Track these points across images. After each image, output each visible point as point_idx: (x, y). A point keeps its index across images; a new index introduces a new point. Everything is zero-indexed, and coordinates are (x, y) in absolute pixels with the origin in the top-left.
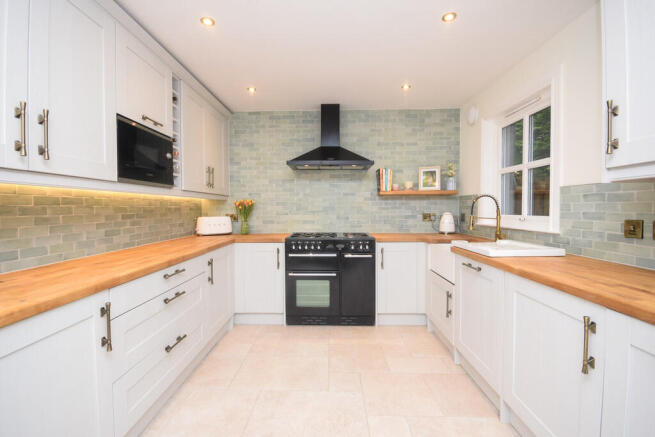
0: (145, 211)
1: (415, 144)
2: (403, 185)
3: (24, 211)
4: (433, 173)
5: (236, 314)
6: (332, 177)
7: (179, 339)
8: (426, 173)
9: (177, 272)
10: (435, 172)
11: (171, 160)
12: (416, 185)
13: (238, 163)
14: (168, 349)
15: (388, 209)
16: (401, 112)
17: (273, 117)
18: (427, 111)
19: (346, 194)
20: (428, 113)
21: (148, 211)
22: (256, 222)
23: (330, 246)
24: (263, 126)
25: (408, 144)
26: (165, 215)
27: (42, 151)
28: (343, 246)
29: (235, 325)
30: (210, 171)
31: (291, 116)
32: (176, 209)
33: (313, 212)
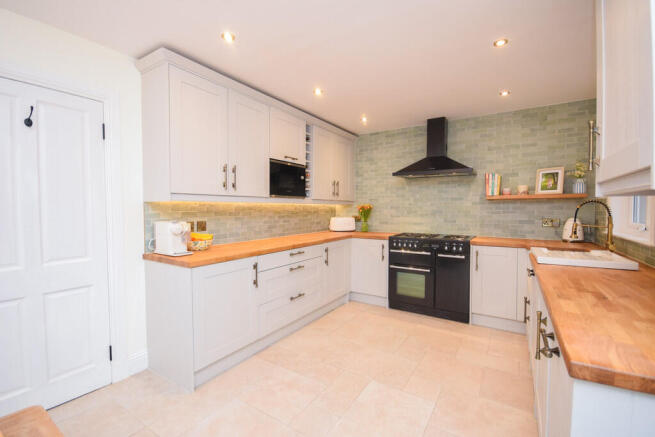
0: (293, 213)
1: (534, 145)
2: (516, 188)
3: (230, 214)
4: (554, 176)
5: (351, 292)
6: (440, 183)
7: (300, 295)
8: (546, 175)
9: (300, 253)
10: (557, 173)
11: (304, 180)
12: (532, 189)
13: (362, 175)
14: (292, 299)
15: (499, 213)
16: (516, 113)
17: (389, 135)
18: (550, 107)
19: (452, 199)
20: (552, 110)
21: (294, 213)
22: (374, 222)
23: (426, 246)
24: (381, 144)
25: (523, 146)
26: (306, 216)
27: (234, 186)
28: (438, 246)
29: (350, 301)
30: (336, 184)
31: (404, 133)
32: (315, 212)
33: (422, 215)
